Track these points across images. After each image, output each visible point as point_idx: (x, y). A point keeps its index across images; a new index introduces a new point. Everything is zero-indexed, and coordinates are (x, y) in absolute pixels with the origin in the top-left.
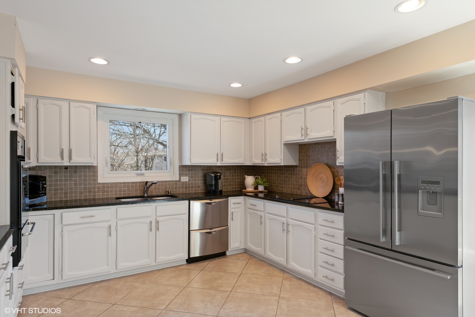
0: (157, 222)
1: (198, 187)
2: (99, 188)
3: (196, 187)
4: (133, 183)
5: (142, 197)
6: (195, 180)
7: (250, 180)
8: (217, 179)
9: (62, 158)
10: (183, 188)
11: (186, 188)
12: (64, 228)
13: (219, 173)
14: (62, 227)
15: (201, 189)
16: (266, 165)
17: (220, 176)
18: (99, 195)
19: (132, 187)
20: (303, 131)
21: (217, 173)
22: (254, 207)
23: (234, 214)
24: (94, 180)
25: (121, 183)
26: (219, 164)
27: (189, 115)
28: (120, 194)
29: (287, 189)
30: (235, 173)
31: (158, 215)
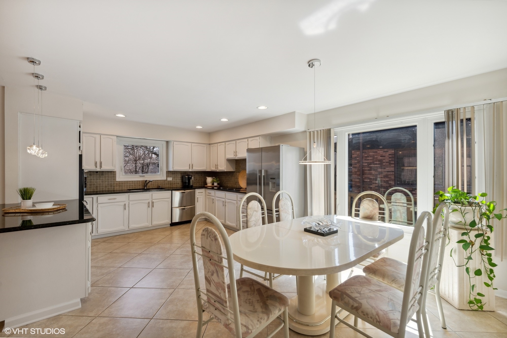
0: (153, 203)
1: (178, 184)
2: (117, 184)
3: (176, 184)
4: (138, 181)
5: (144, 189)
6: (176, 180)
7: (209, 180)
8: (189, 179)
9: (96, 167)
10: (168, 184)
11: (171, 184)
12: (99, 205)
13: (191, 175)
14: (98, 205)
15: (180, 185)
16: (218, 171)
17: (191, 177)
18: (117, 188)
19: (137, 183)
20: (235, 153)
21: (189, 175)
22: (210, 195)
23: (198, 199)
24: (114, 179)
25: (130, 181)
26: (190, 170)
27: (172, 142)
28: (130, 188)
29: (230, 185)
30: (201, 175)
31: (153, 198)
